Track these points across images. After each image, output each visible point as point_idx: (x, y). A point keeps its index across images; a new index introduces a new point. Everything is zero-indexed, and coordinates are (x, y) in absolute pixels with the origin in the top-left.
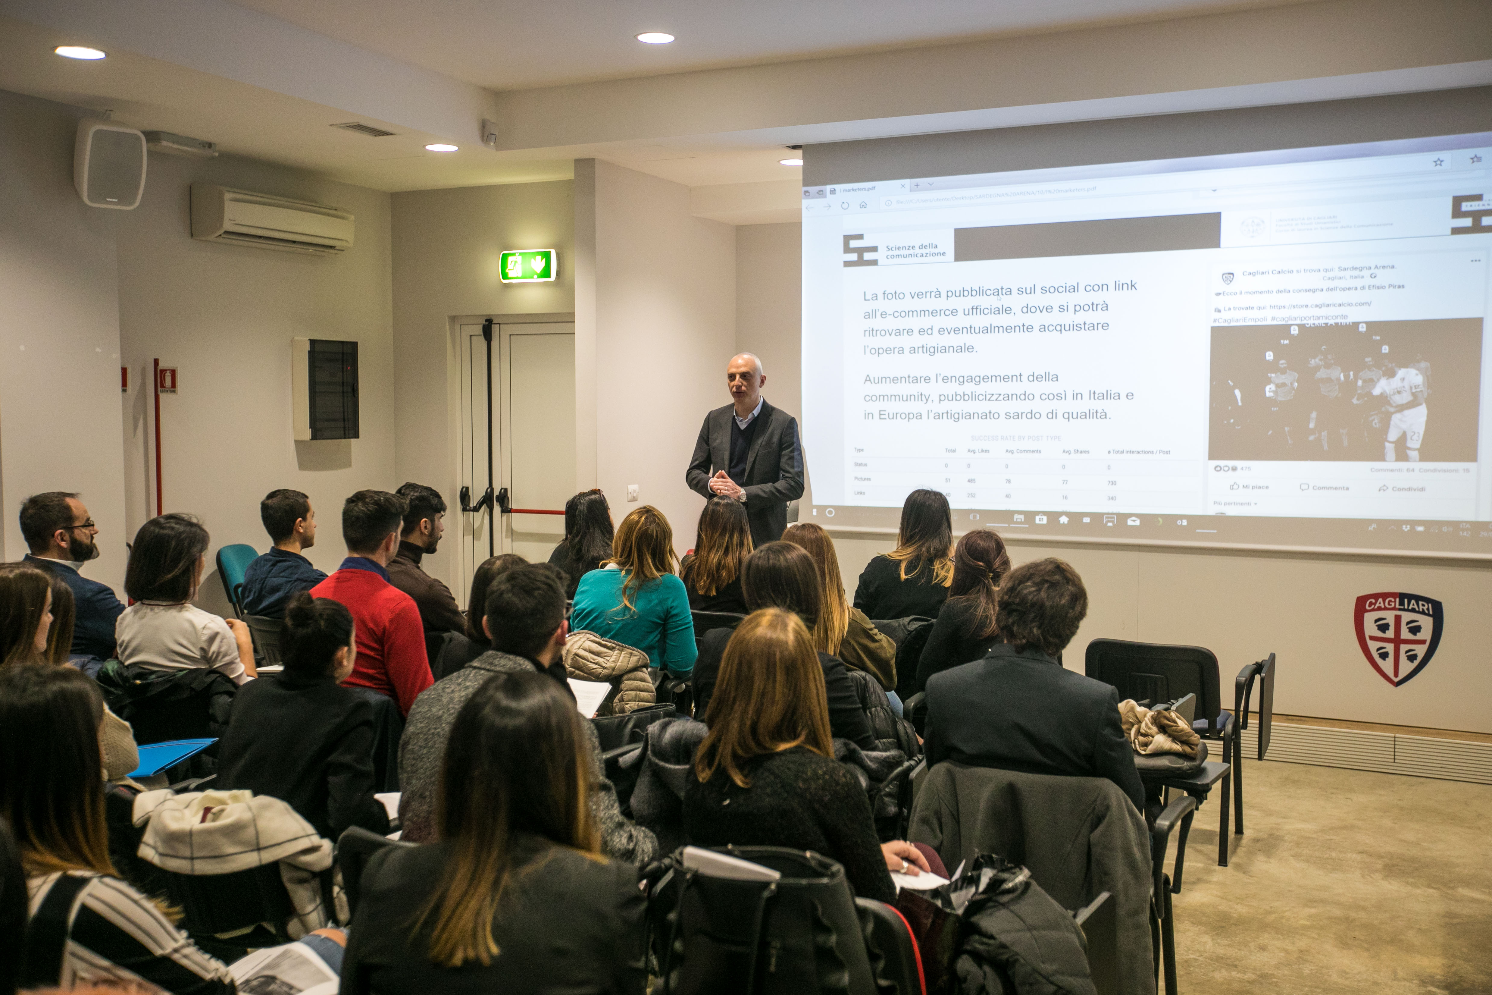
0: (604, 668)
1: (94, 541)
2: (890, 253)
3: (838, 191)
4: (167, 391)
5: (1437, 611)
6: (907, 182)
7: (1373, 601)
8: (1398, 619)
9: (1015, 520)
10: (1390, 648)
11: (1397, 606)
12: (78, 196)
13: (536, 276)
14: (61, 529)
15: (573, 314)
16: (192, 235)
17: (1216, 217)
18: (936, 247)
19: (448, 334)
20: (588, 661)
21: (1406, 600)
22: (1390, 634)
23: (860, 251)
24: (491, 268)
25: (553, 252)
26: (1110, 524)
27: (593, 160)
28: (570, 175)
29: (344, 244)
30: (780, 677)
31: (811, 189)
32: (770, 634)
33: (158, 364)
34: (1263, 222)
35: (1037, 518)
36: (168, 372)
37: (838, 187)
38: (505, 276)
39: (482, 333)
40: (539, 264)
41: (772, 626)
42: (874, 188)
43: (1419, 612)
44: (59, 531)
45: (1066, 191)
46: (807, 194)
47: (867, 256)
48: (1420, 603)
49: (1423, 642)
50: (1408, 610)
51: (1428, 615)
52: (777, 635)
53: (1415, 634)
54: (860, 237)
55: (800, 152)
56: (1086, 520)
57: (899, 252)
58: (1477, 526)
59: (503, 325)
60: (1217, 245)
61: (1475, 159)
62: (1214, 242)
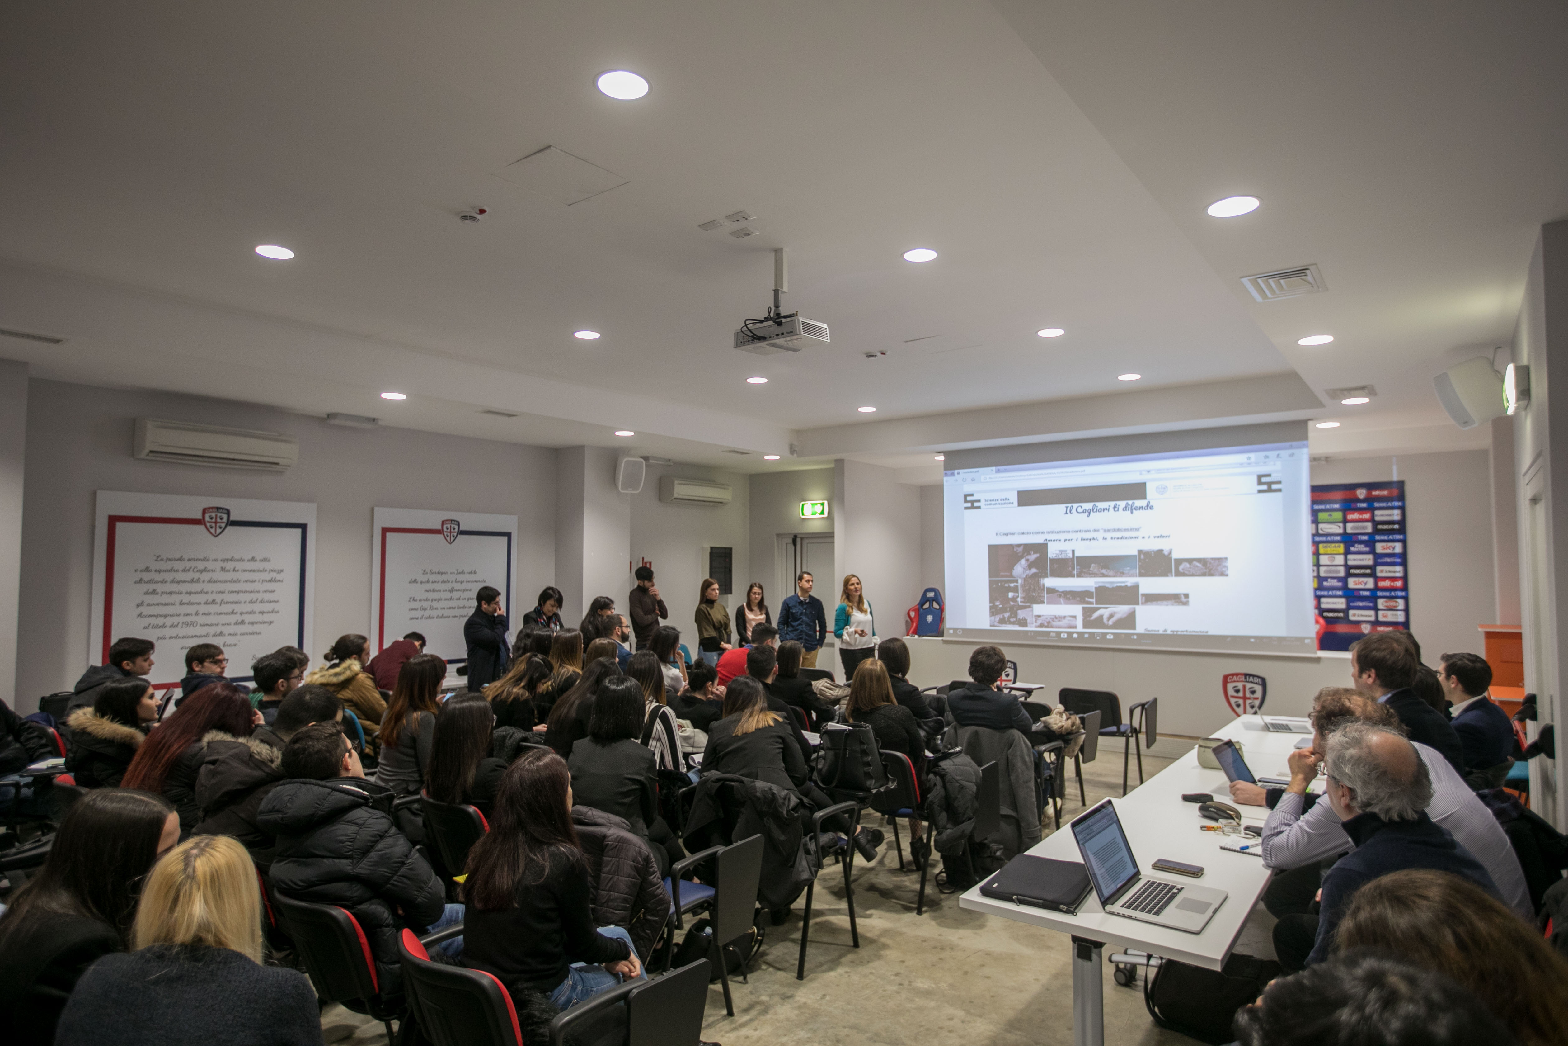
2: (987, 503)
3: (961, 473)
5: (1263, 683)
6: (994, 468)
7: (1232, 677)
8: (1244, 687)
9: (1051, 636)
10: (1241, 702)
11: (1244, 680)
12: (617, 488)
13: (818, 514)
14: (618, 627)
15: (833, 533)
16: (661, 501)
17: (1143, 485)
18: (1009, 500)
19: (776, 544)
21: (1248, 677)
22: (1241, 694)
23: (972, 502)
24: (796, 510)
25: (826, 503)
26: (1098, 638)
27: (843, 460)
28: (832, 466)
29: (727, 501)
30: (875, 682)
31: (948, 472)
32: (871, 667)
35: (1062, 635)
37: (961, 471)
38: (803, 515)
39: (792, 542)
40: (819, 509)
41: (872, 664)
42: (978, 471)
43: (1254, 683)
44: (617, 629)
45: (1071, 472)
46: (946, 475)
47: (976, 504)
48: (1255, 679)
49: (1257, 699)
50: (1249, 682)
51: (1259, 684)
52: (874, 667)
53: (1253, 695)
54: (972, 495)
55: (943, 454)
56: (1086, 636)
57: (991, 502)
58: (1280, 639)
59: (802, 539)
60: (1145, 498)
61: (1267, 457)
62: (1144, 497)
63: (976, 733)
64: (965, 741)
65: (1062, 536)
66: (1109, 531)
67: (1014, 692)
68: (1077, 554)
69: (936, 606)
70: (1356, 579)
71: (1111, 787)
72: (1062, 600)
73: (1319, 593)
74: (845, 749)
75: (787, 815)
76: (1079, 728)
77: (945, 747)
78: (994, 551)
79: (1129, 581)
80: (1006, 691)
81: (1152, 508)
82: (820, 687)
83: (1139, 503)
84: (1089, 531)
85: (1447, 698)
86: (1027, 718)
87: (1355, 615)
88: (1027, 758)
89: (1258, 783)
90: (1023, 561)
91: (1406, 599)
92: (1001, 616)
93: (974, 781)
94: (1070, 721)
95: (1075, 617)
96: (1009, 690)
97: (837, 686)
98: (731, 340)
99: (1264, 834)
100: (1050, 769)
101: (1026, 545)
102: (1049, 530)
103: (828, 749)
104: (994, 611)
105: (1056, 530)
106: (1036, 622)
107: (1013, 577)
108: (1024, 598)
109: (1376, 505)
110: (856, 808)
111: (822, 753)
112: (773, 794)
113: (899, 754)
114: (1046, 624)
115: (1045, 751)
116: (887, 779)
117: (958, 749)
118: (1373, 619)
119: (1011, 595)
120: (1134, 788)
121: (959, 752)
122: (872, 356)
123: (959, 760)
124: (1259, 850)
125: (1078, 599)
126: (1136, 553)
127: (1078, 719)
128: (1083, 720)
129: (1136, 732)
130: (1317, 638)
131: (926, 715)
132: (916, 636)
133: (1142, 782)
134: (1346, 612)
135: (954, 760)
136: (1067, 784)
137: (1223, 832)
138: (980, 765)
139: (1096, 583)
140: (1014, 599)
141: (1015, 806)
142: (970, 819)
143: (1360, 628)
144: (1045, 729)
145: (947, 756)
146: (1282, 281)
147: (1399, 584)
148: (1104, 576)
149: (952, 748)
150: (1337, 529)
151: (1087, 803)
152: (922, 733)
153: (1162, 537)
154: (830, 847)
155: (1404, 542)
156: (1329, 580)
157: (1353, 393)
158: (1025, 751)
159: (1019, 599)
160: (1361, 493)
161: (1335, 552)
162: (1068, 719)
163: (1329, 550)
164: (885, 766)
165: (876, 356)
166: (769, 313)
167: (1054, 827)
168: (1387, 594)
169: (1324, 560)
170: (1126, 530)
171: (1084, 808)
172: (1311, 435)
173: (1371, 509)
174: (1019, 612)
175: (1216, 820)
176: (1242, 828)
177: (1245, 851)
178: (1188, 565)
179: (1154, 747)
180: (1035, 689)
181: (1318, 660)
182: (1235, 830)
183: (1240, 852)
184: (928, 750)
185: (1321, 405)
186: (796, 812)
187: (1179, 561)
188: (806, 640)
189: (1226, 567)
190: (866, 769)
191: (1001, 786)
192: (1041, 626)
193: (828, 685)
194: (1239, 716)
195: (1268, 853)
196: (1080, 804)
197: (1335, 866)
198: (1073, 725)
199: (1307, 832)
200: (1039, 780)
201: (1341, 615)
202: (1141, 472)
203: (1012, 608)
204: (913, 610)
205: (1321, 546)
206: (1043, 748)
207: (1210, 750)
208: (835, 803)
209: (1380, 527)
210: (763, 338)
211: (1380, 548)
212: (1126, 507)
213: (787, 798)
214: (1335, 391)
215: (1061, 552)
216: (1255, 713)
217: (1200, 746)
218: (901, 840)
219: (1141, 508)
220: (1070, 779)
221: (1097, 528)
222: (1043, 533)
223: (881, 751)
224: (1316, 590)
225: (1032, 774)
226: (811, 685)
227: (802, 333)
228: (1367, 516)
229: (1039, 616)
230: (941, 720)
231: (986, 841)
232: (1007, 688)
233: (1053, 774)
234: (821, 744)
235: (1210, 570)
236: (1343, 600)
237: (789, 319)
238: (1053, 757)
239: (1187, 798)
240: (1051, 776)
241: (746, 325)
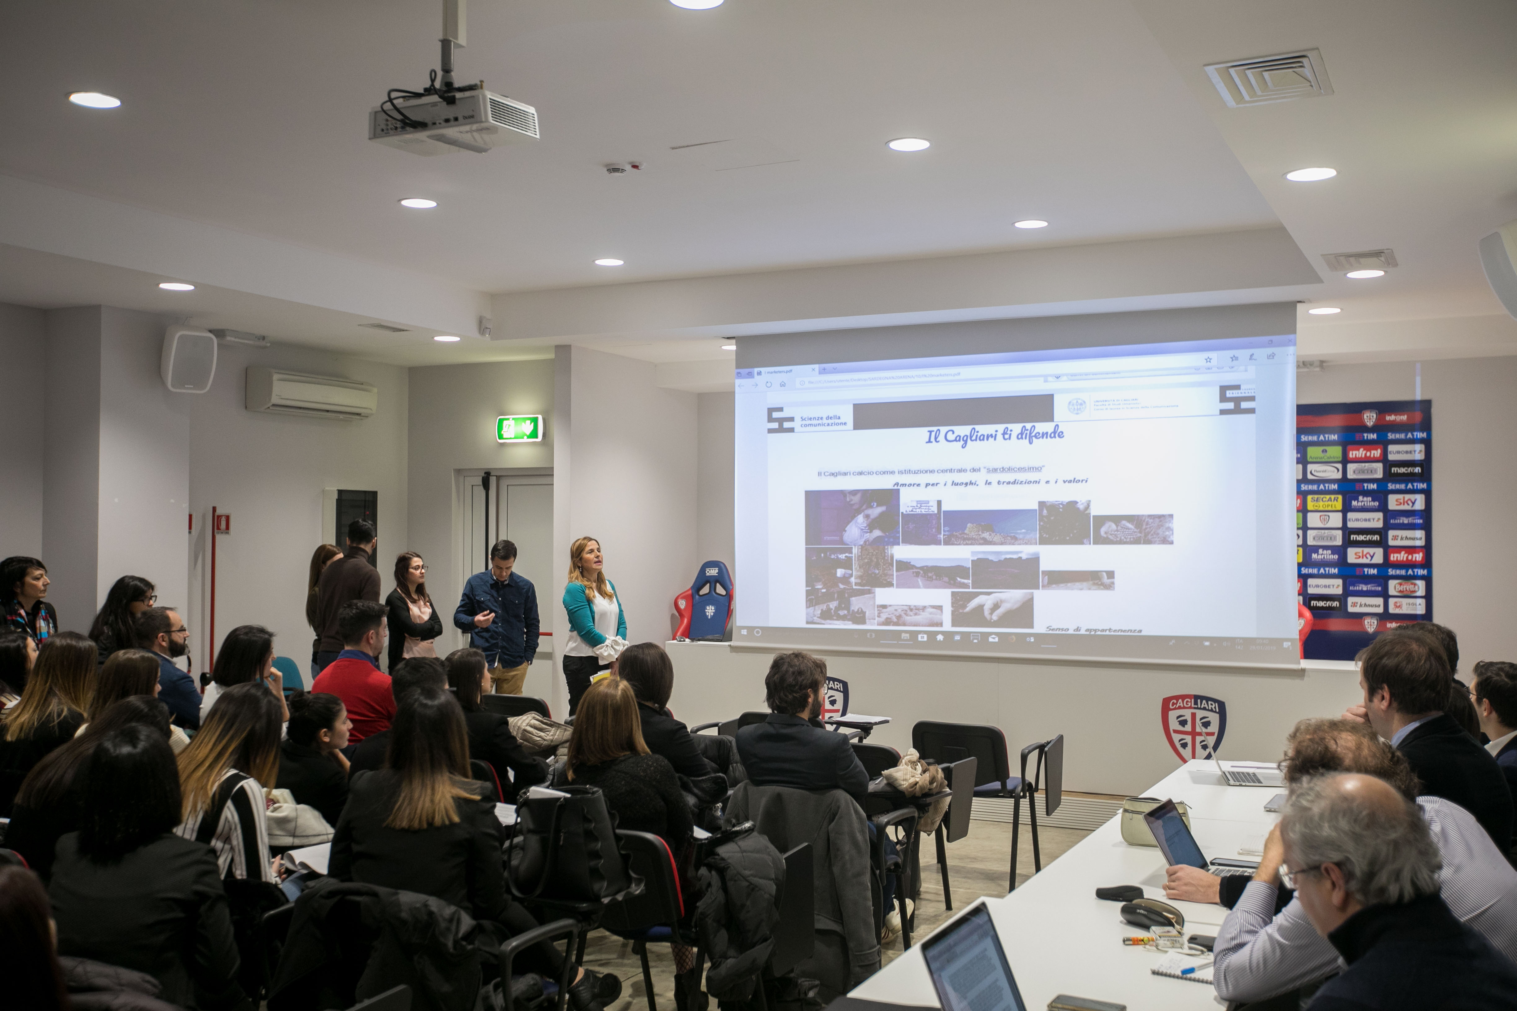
0: (545, 740)
1: (186, 642)
2: (804, 422)
3: (763, 373)
4: (222, 533)
5: (1222, 710)
6: (816, 366)
7: (1175, 701)
8: (1194, 715)
9: (902, 638)
10: (1188, 739)
11: (1193, 706)
12: (163, 383)
13: (525, 437)
14: (163, 632)
15: (552, 468)
16: (246, 407)
17: (1049, 398)
18: (839, 418)
19: (454, 486)
20: (533, 735)
21: (1199, 701)
22: (1188, 728)
23: (781, 421)
24: (488, 430)
25: (540, 417)
26: (975, 641)
27: (570, 346)
28: (552, 356)
29: (369, 411)
30: (612, 716)
31: (742, 371)
33: (215, 511)
34: (1085, 402)
35: (920, 636)
36: (223, 517)
37: (763, 370)
38: (500, 437)
39: (481, 483)
40: (528, 427)
42: (791, 371)
43: (1208, 710)
44: (161, 634)
45: (938, 376)
46: (739, 375)
47: (786, 425)
48: (1210, 703)
49: (1212, 734)
50: (1200, 709)
51: (1215, 711)
53: (1206, 728)
54: (781, 409)
55: (734, 341)
56: (957, 638)
57: (811, 422)
58: (1248, 641)
59: (498, 478)
60: (1052, 420)
61: (1234, 358)
62: (1049, 417)
63: (778, 799)
64: (761, 810)
65: (923, 479)
66: (995, 470)
67: (843, 730)
68: (945, 507)
69: (720, 590)
70: (1359, 550)
71: (990, 877)
72: (920, 581)
73: (1304, 571)
74: (557, 832)
75: (455, 948)
76: (941, 786)
77: (728, 821)
78: (814, 499)
79: (1025, 551)
80: (830, 728)
81: (1061, 435)
82: (524, 726)
83: (1042, 427)
84: (965, 471)
85: (1482, 731)
86: (861, 772)
87: (1355, 604)
88: (859, 837)
89: (1210, 867)
90: (860, 518)
91: (1428, 580)
92: (824, 607)
93: (773, 877)
94: (927, 775)
95: (940, 608)
96: (835, 726)
97: (553, 725)
98: (364, 126)
99: (1218, 947)
100: (897, 853)
101: (865, 492)
102: (902, 468)
103: (530, 831)
104: (813, 597)
105: (913, 468)
106: (879, 616)
107: (843, 543)
108: (860, 577)
109: (1391, 436)
110: (576, 931)
111: (518, 839)
112: (431, 914)
113: (650, 836)
114: (895, 620)
115: (888, 823)
116: (629, 880)
117: (747, 825)
118: (1380, 610)
119: (840, 572)
120: (1027, 877)
121: (750, 830)
122: (616, 170)
123: (747, 843)
124: (1208, 974)
125: (946, 579)
126: (1036, 506)
127: (940, 770)
128: (948, 772)
129: (1030, 789)
130: (1300, 639)
131: (697, 770)
132: (687, 640)
133: (1038, 869)
134: (1342, 599)
135: (741, 843)
136: (923, 875)
137: (1157, 946)
138: (783, 849)
139: (973, 553)
140: (845, 579)
141: (839, 915)
142: (765, 940)
143: (1362, 625)
144: (888, 789)
145: (729, 837)
146: (1266, 75)
147: (1419, 557)
148: (986, 542)
149: (739, 823)
150: (1333, 473)
151: (954, 905)
152: (691, 800)
153: (1075, 481)
154: (530, 1000)
155: (1428, 494)
156: (1320, 551)
157: (1362, 260)
158: (856, 825)
159: (853, 580)
160: (1370, 418)
161: (1330, 508)
162: (924, 772)
163: (1321, 505)
164: (625, 858)
165: (623, 170)
166: (433, 81)
167: (902, 946)
168: (1403, 572)
169: (1313, 520)
170: (1021, 470)
171: (950, 913)
172: (1301, 325)
173: (1384, 443)
174: (853, 599)
175: (1147, 928)
176: (1186, 938)
177: (1189, 976)
178: (1114, 526)
179: (1056, 814)
180: (876, 724)
181: (1301, 673)
182: (1175, 943)
183: (1182, 978)
184: (700, 826)
185: (1316, 279)
186: (471, 943)
187: (1101, 520)
188: (503, 647)
189: (1170, 529)
190: (592, 863)
191: (817, 883)
192: (888, 622)
193: (537, 723)
194: (1185, 761)
195: (1222, 977)
196: (943, 906)
197: (1318, 994)
198: (932, 780)
199: (1280, 945)
200: (878, 872)
201: (1336, 604)
202: (1046, 378)
203: (841, 593)
204: (683, 598)
205: (1309, 498)
206: (884, 819)
207: (1141, 817)
208: (542, 922)
209: (1394, 470)
210: (419, 125)
211: (1394, 502)
212: (1022, 434)
213: (455, 920)
214: (1337, 256)
215: (920, 503)
216: (1209, 757)
217: (1126, 811)
218: (654, 979)
219: (1045, 435)
220: (928, 868)
221: (976, 467)
222: (893, 473)
223: (619, 831)
224: (1300, 565)
225: (868, 862)
226: (507, 723)
227: (491, 119)
228: (1377, 453)
229: (884, 607)
230: (723, 779)
231: (792, 975)
232: (832, 724)
233: (900, 861)
234: (516, 823)
235: (1146, 535)
236: (1340, 582)
237: (467, 94)
238: (901, 834)
239: (1104, 894)
240: (896, 865)
241: (391, 100)
